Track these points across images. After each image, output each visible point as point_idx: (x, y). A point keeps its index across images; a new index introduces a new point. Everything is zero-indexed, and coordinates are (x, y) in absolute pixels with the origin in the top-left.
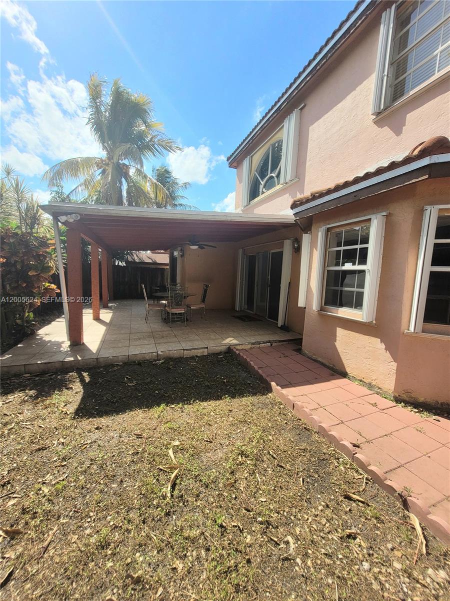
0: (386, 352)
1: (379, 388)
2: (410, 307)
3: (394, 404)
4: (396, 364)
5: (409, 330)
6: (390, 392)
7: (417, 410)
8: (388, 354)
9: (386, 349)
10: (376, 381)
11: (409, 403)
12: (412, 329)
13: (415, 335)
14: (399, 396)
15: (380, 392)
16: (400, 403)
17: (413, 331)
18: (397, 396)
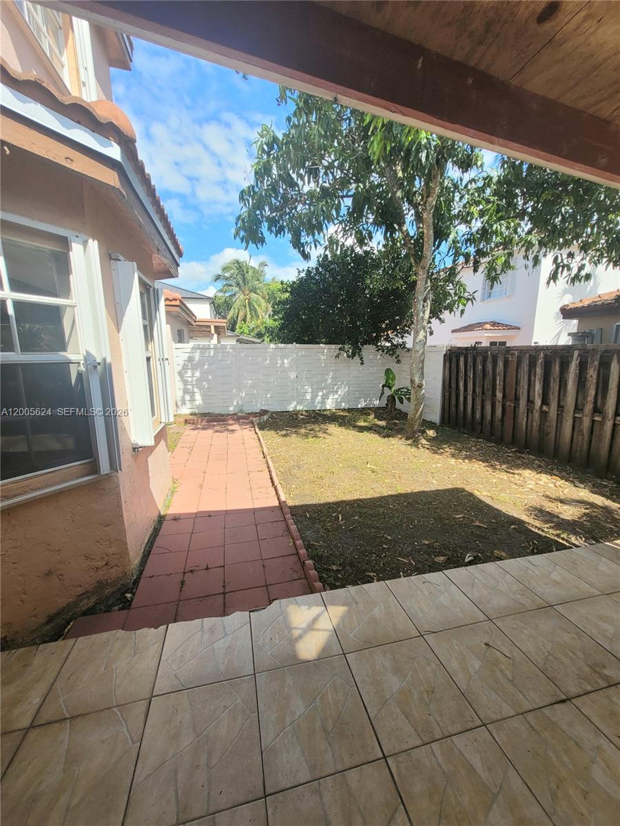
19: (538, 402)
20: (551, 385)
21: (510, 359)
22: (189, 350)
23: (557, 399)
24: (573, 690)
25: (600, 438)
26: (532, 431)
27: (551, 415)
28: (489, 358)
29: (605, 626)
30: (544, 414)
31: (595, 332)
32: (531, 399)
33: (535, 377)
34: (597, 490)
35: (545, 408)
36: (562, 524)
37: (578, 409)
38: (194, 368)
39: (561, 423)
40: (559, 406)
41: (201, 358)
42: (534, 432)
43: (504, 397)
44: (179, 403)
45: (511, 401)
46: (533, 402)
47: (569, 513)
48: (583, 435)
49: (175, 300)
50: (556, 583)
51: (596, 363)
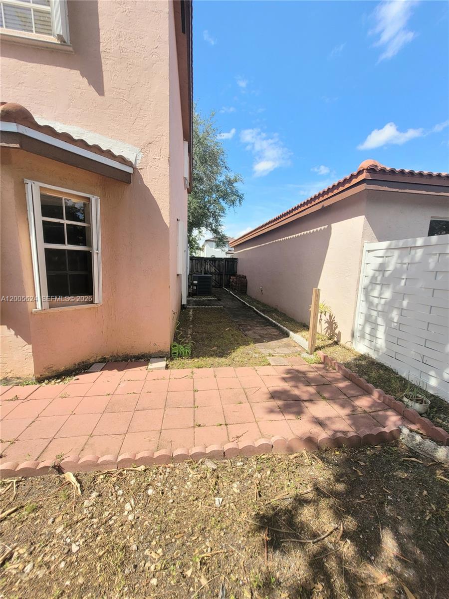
0: (17, 337)
1: (18, 378)
2: (32, 286)
3: (38, 385)
4: (31, 346)
5: (36, 308)
6: (31, 376)
7: (60, 380)
8: (20, 339)
9: (16, 334)
10: (12, 372)
11: (52, 377)
12: (39, 307)
13: (44, 312)
14: (41, 375)
15: (20, 382)
16: (44, 382)
17: (40, 309)
18: (39, 376)
22: (381, 253)
38: (384, 284)
41: (399, 266)
44: (357, 334)
49: (360, 173)
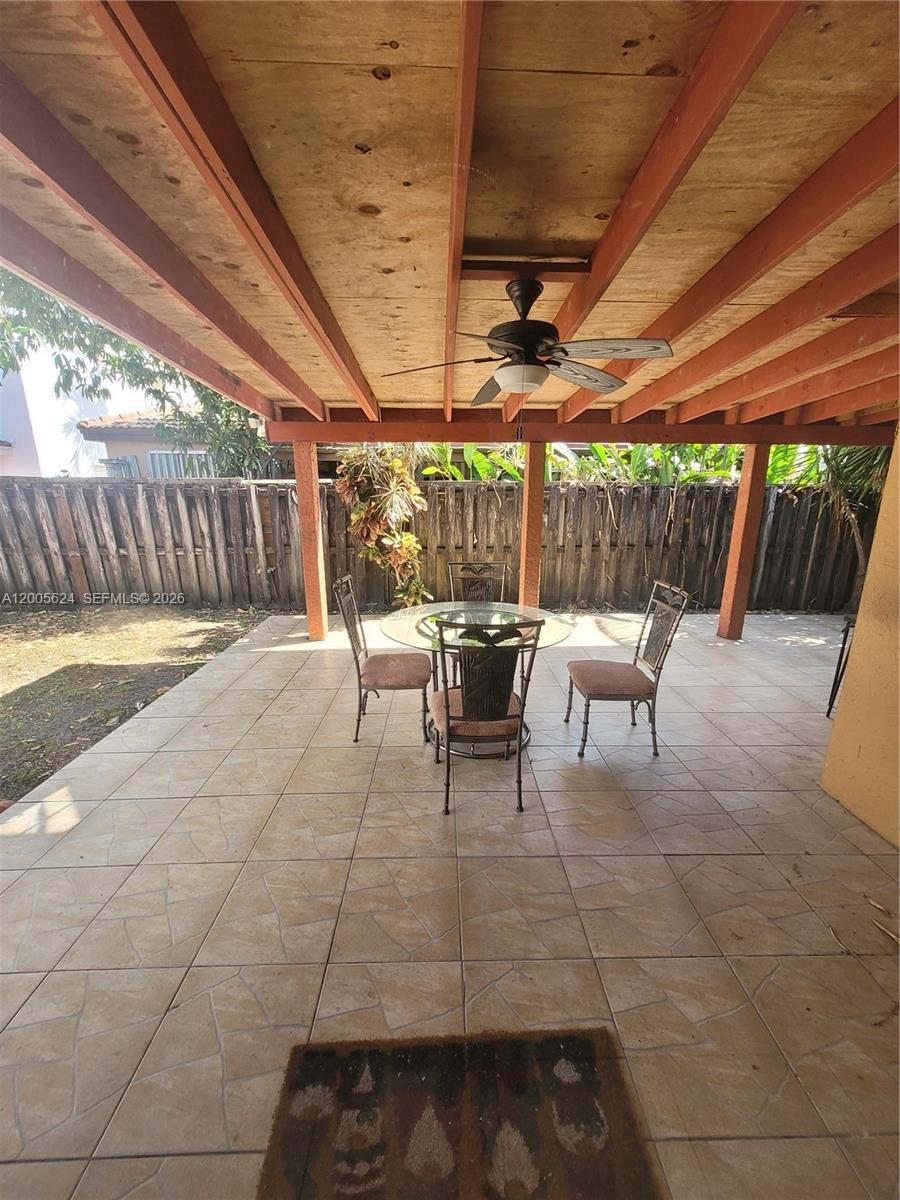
19: (112, 546)
20: (123, 524)
21: (55, 495)
23: (133, 539)
24: (261, 711)
25: (188, 573)
26: (114, 581)
27: (132, 558)
28: (18, 493)
29: (259, 681)
30: (123, 559)
31: (129, 459)
32: (101, 543)
33: (98, 515)
34: (201, 618)
35: (122, 551)
36: (191, 652)
37: (159, 547)
39: (146, 564)
40: (138, 547)
42: (117, 582)
43: (62, 545)
45: (74, 550)
46: (105, 547)
47: (194, 642)
48: (171, 572)
50: (219, 679)
51: (163, 497)
